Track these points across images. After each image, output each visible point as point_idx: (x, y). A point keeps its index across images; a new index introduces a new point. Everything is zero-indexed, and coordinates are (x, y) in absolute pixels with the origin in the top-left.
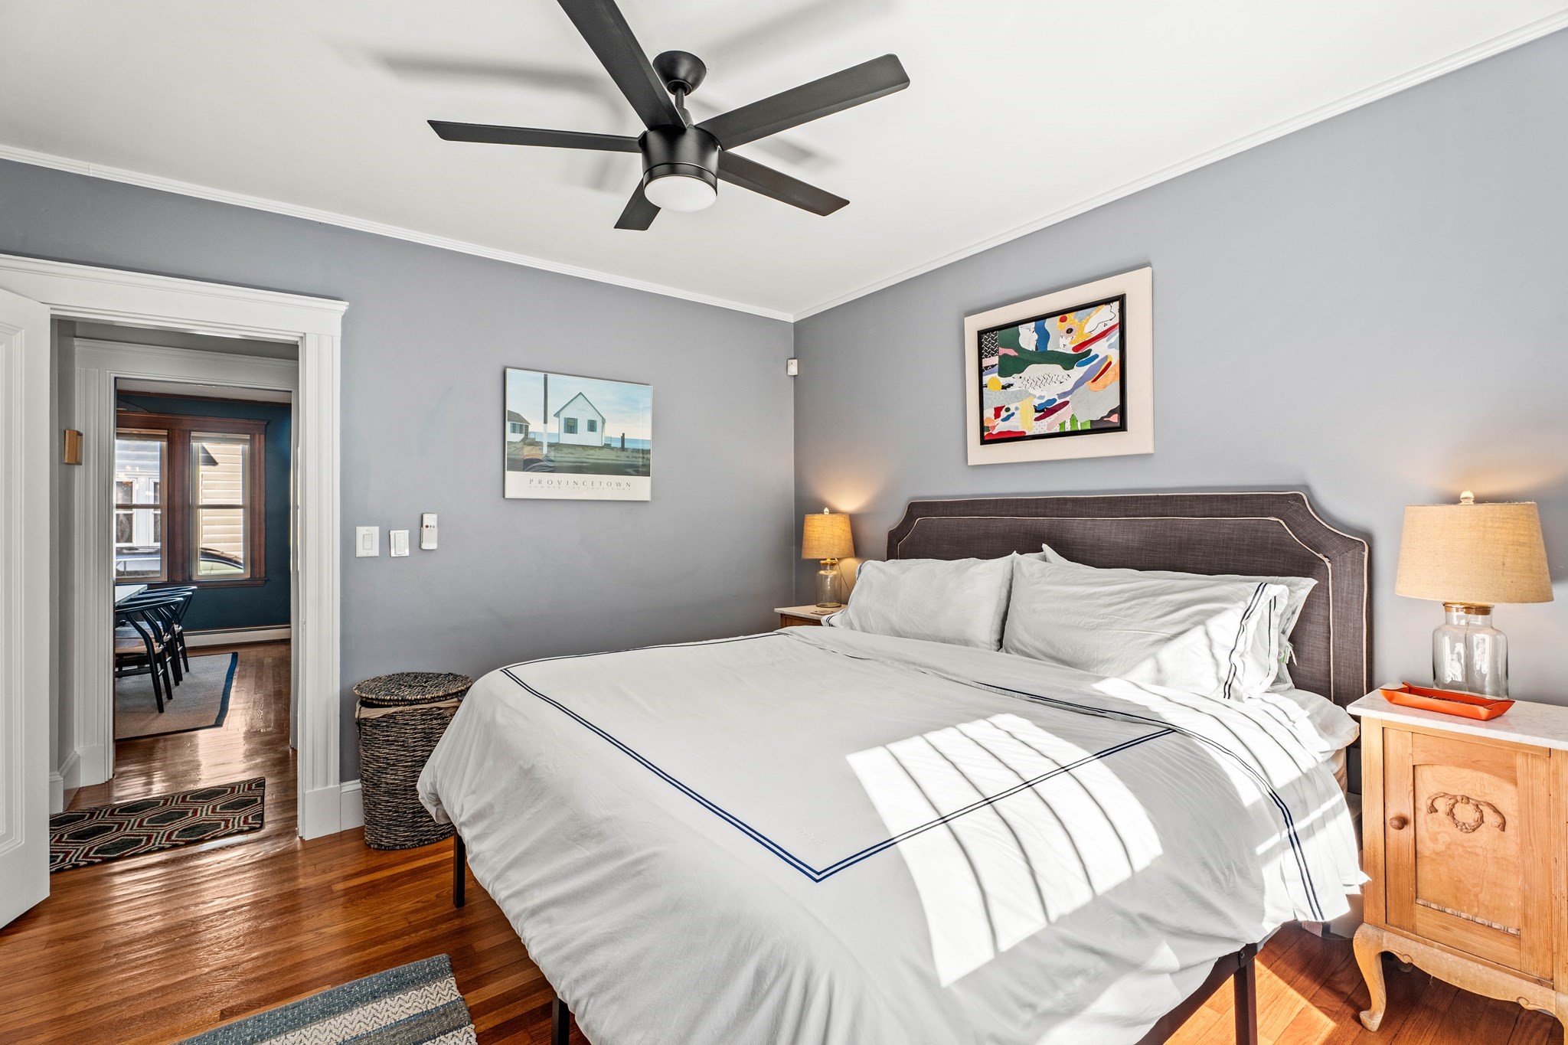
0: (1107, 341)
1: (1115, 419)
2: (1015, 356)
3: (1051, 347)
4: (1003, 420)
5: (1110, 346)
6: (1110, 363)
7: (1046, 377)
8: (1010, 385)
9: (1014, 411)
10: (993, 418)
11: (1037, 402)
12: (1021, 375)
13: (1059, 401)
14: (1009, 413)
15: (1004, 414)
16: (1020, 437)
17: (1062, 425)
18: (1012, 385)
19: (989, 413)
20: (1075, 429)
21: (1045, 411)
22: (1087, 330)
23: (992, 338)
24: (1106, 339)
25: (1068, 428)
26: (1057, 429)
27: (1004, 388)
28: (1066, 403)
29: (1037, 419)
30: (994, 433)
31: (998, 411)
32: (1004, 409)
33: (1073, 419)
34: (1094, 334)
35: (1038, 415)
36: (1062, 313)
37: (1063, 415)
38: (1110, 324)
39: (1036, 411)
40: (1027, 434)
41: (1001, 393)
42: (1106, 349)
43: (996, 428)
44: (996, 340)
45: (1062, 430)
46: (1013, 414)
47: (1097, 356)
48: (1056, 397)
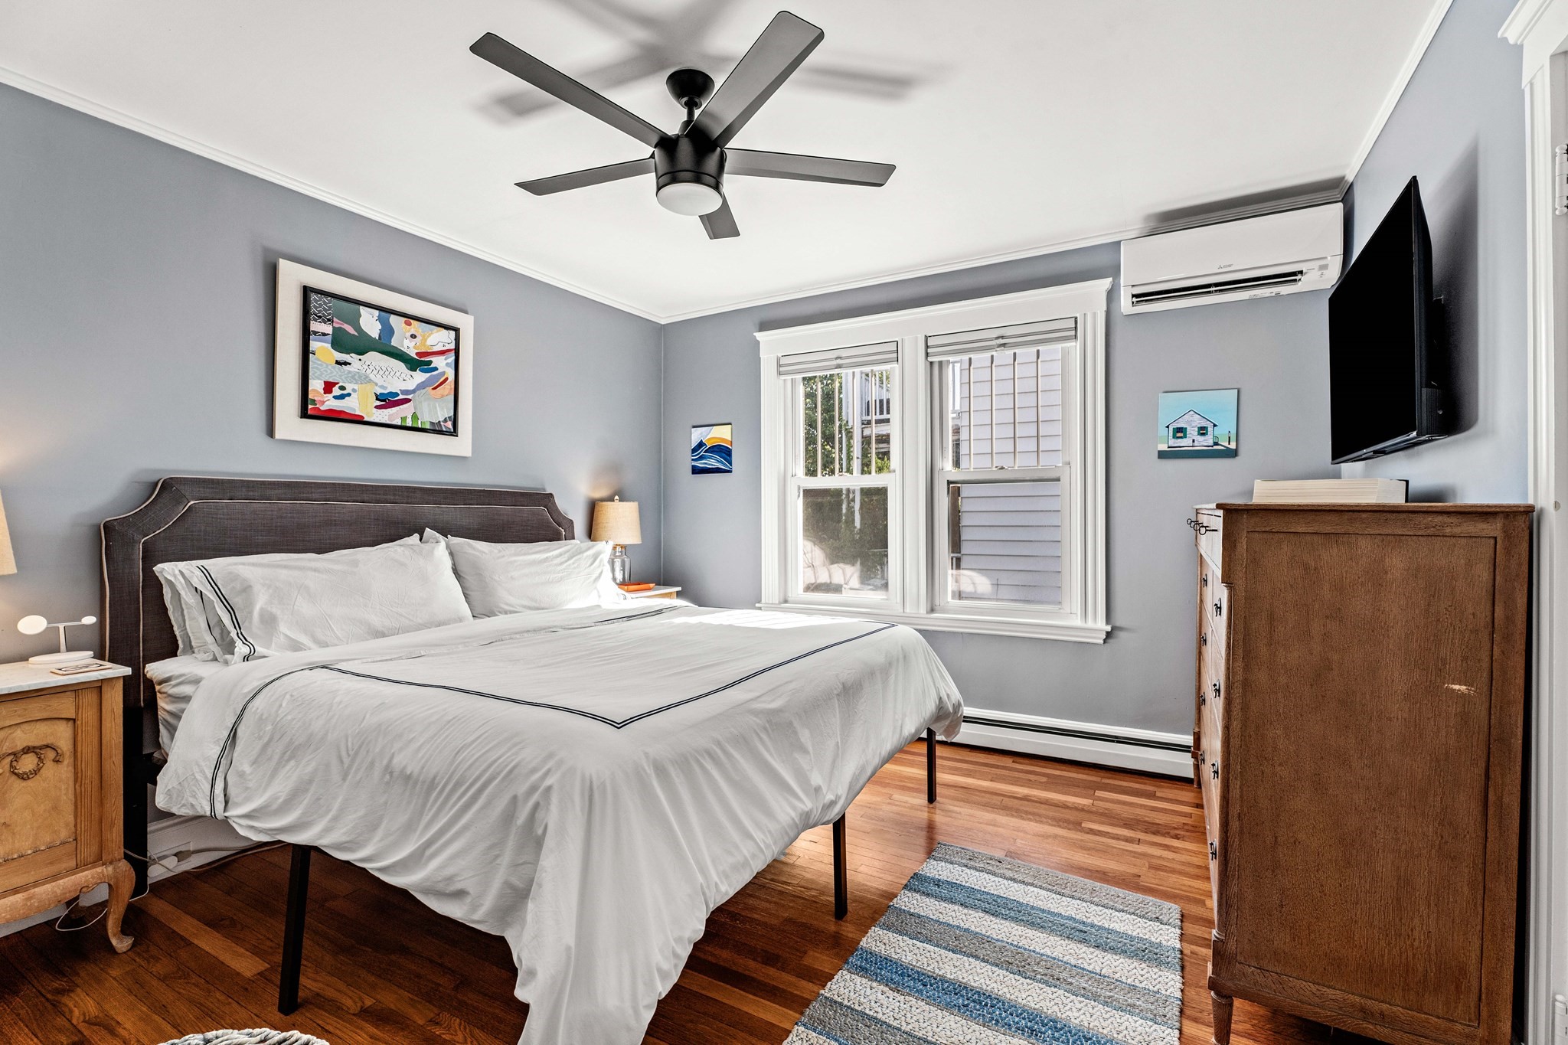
0: (446, 359)
1: (449, 425)
2: (354, 335)
3: (394, 342)
4: (336, 397)
5: (447, 364)
6: (447, 379)
7: (389, 369)
8: (346, 364)
9: (351, 392)
10: (323, 392)
11: (379, 391)
12: (360, 357)
13: (401, 397)
14: (345, 392)
15: (336, 391)
16: (358, 420)
17: (404, 419)
18: (350, 364)
19: (316, 385)
20: (415, 425)
21: (387, 401)
22: (429, 342)
23: (325, 303)
24: (444, 357)
25: (409, 423)
26: (398, 422)
27: (337, 363)
28: (408, 401)
29: (377, 407)
30: (322, 408)
31: (328, 387)
32: (337, 386)
33: (415, 417)
34: (435, 349)
35: (379, 403)
36: (409, 317)
37: (405, 410)
38: (448, 347)
39: (377, 399)
40: (365, 420)
41: (334, 368)
42: (444, 364)
43: (325, 404)
44: (330, 308)
45: (403, 424)
46: (349, 395)
47: (436, 369)
48: (399, 392)
